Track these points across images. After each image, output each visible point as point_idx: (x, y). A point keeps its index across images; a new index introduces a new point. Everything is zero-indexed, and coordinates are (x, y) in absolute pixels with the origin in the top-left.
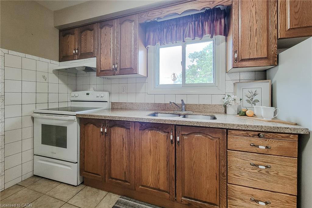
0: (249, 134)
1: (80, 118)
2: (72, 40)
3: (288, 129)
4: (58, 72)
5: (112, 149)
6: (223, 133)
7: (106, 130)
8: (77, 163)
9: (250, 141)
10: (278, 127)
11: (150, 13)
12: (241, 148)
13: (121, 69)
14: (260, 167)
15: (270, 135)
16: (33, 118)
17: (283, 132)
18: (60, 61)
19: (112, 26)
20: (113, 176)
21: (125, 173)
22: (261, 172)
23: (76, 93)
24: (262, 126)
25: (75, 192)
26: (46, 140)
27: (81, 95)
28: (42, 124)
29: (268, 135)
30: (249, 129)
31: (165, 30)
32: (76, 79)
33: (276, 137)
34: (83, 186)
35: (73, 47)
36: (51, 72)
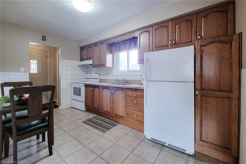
0: (132, 90)
1: (85, 85)
2: (84, 52)
4: (80, 66)
5: (94, 97)
7: (92, 89)
8: (84, 102)
9: (133, 93)
10: (138, 87)
12: (130, 95)
13: (100, 65)
14: (134, 102)
16: (71, 84)
18: (80, 61)
19: (98, 46)
20: (95, 107)
21: (98, 106)
22: (135, 104)
23: (87, 75)
26: (75, 93)
27: (88, 76)
28: (74, 87)
30: (131, 88)
31: (118, 46)
32: (87, 68)
34: (86, 112)
35: (84, 55)
36: (77, 66)
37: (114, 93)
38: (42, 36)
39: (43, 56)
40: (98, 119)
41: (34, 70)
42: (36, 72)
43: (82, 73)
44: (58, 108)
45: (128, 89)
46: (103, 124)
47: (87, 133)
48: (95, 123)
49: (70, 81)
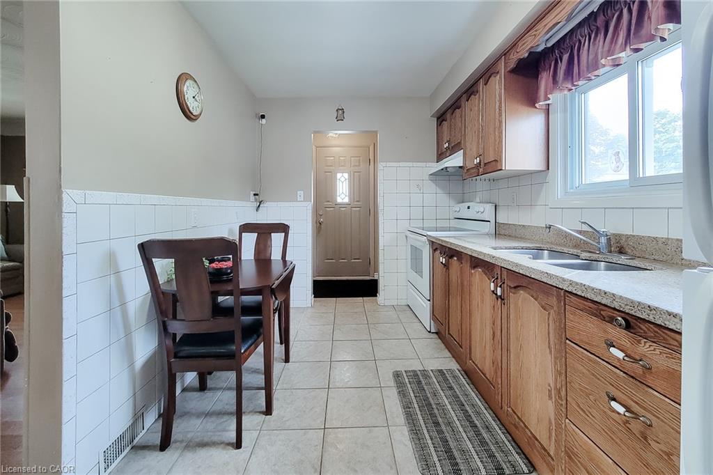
0: (602, 312)
1: (430, 241)
2: (445, 127)
3: (676, 320)
4: (437, 178)
5: (450, 291)
6: (558, 297)
7: (444, 260)
8: (429, 300)
9: (605, 331)
10: (649, 307)
11: (520, 45)
12: (587, 343)
13: (485, 165)
15: (649, 330)
16: (406, 236)
17: (663, 325)
18: (437, 162)
19: (477, 93)
20: (451, 332)
21: (459, 331)
22: (628, 425)
23: (458, 207)
24: (613, 295)
25: (424, 336)
27: (462, 210)
28: (411, 246)
29: (644, 328)
30: (588, 296)
32: (463, 184)
33: (664, 339)
34: (436, 336)
35: (445, 139)
36: (427, 177)
37: (508, 296)
38: (337, 110)
39: (359, 160)
40: (451, 388)
41: (343, 196)
42: (346, 200)
43: (443, 198)
44: (375, 298)
45: (574, 298)
46: (449, 424)
47: (370, 432)
48: (426, 399)
49: (404, 225)
